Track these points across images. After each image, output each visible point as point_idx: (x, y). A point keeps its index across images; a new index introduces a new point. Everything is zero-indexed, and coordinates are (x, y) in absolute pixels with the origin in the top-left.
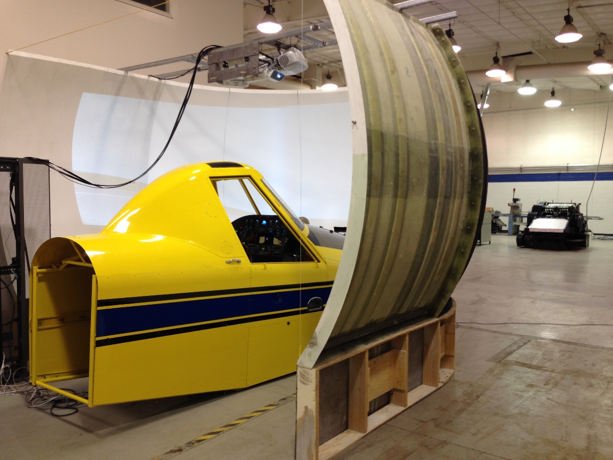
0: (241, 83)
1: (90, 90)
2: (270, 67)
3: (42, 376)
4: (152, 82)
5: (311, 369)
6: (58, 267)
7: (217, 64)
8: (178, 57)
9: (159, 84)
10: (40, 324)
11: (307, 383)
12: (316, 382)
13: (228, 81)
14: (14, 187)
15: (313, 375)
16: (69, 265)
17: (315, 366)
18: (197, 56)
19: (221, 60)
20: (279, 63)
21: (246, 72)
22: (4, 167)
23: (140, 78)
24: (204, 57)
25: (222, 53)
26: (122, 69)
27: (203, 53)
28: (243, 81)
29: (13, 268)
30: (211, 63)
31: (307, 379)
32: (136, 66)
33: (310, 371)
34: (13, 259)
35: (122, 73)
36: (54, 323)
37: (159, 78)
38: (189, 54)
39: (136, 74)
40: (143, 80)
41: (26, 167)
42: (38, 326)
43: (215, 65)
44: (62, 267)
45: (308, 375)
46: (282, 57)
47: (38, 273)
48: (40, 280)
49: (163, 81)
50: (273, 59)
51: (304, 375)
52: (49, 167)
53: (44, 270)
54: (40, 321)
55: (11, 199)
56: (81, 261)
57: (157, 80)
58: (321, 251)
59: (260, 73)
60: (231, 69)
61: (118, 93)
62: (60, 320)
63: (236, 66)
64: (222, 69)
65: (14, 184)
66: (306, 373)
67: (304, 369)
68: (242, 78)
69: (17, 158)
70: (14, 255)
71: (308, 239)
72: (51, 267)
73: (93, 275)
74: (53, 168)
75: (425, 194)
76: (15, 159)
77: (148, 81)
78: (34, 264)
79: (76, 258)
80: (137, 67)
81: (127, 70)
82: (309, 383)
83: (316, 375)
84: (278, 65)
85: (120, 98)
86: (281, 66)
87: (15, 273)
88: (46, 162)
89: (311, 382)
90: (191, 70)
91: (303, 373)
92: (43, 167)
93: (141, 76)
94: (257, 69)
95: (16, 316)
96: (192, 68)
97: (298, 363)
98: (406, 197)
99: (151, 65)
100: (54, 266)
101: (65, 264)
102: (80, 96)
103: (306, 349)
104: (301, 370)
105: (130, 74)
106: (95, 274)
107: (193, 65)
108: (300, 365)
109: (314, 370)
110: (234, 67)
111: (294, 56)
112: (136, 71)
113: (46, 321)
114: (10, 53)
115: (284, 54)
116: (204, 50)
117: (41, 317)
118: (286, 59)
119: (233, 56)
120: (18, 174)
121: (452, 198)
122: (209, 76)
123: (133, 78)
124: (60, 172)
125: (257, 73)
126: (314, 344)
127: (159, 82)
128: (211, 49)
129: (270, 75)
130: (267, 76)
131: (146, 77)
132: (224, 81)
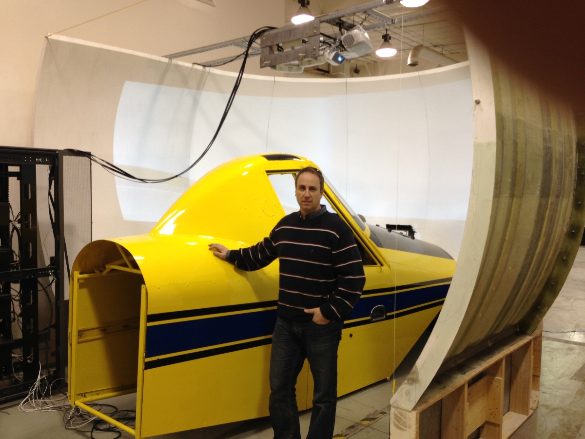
0: (295, 68)
1: (131, 79)
2: (331, 49)
3: (81, 395)
4: (197, 70)
5: (410, 412)
6: (101, 272)
7: (271, 47)
8: (227, 42)
9: (203, 73)
10: (81, 336)
11: (404, 428)
12: (417, 428)
13: (282, 65)
14: (53, 181)
15: (412, 419)
16: (113, 270)
17: (415, 409)
18: (248, 39)
19: (275, 43)
20: (343, 43)
21: (304, 55)
22: (43, 160)
23: (184, 67)
24: (257, 41)
25: (276, 34)
26: (166, 56)
27: (255, 36)
28: (298, 65)
29: (51, 270)
30: (264, 46)
31: (404, 423)
32: (181, 52)
33: (408, 413)
34: (52, 258)
35: (166, 60)
36: (96, 334)
37: (204, 66)
38: (240, 37)
39: (180, 62)
40: (187, 68)
41: (67, 160)
42: (78, 339)
43: (268, 48)
44: (105, 273)
45: (405, 418)
46: (347, 36)
47: (79, 279)
48: (81, 286)
49: (207, 69)
50: (335, 39)
51: (399, 418)
52: (91, 159)
53: (86, 276)
54: (80, 333)
55: (50, 194)
56: (127, 266)
57: (201, 68)
58: (384, 253)
59: (319, 56)
60: (287, 52)
61: (161, 82)
62: (102, 331)
63: (293, 48)
64: (276, 52)
65: (53, 178)
66: (402, 416)
67: (399, 410)
68: (296, 62)
69: (57, 150)
70: (53, 255)
71: (370, 239)
72: (93, 272)
73: (143, 286)
74: (95, 161)
75: (538, 193)
76: (55, 151)
77: (192, 69)
78: (74, 269)
79: (120, 262)
80: (182, 54)
81: (171, 57)
82: (407, 429)
83: (417, 419)
84: (341, 46)
85: (164, 88)
86: (345, 47)
87: (54, 275)
88: (88, 155)
89: (410, 427)
90: (241, 55)
91: (399, 415)
92: (85, 159)
93: (185, 63)
94: (317, 50)
95: (54, 322)
96: (242, 53)
97: (392, 402)
98: (521, 197)
99: (197, 50)
100: (97, 271)
101: (108, 268)
102: (122, 85)
103: (403, 386)
104: (396, 412)
105: (174, 61)
106: (144, 283)
107: (244, 50)
108: (395, 405)
109: (414, 413)
110: (290, 49)
111: (360, 35)
112: (181, 58)
113: (86, 332)
114: (49, 37)
115: (348, 34)
116: (256, 33)
117: (81, 328)
118: (351, 38)
119: (290, 36)
120: (58, 167)
121: (561, 197)
122: (262, 61)
123: (177, 67)
124: (103, 166)
125: (317, 55)
126: (414, 381)
127: (203, 71)
128: (264, 31)
129: (331, 58)
130: (328, 59)
131: (189, 65)
132: (277, 66)
